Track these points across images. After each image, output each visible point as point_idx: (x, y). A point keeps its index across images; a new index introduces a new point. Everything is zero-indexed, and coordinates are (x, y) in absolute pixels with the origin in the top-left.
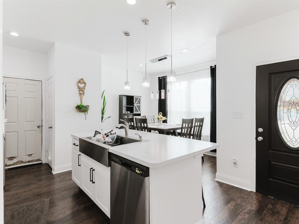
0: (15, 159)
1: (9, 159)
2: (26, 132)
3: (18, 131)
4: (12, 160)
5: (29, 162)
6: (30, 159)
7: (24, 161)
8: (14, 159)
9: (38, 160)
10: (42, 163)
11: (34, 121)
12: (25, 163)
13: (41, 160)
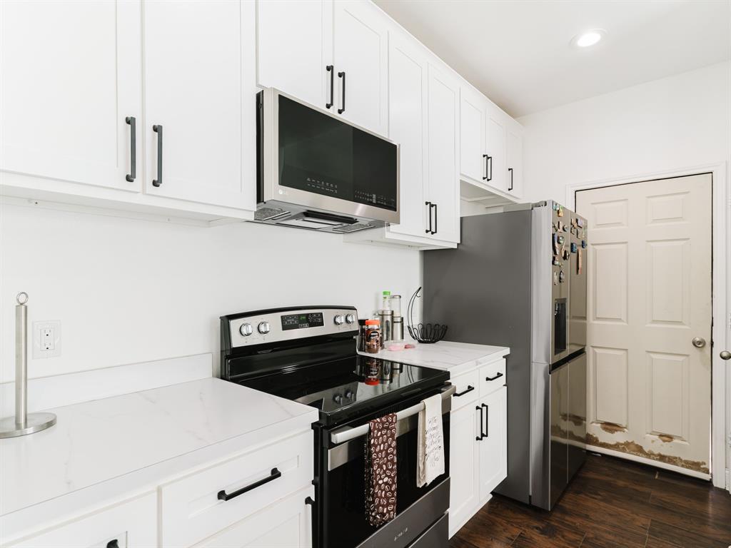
0: (619, 432)
1: (604, 426)
2: (654, 356)
3: (626, 350)
4: (612, 431)
5: (662, 458)
6: (666, 449)
7: (646, 450)
8: (616, 431)
9: (696, 466)
10: (711, 482)
11: (680, 323)
12: (649, 455)
13: (707, 471)
